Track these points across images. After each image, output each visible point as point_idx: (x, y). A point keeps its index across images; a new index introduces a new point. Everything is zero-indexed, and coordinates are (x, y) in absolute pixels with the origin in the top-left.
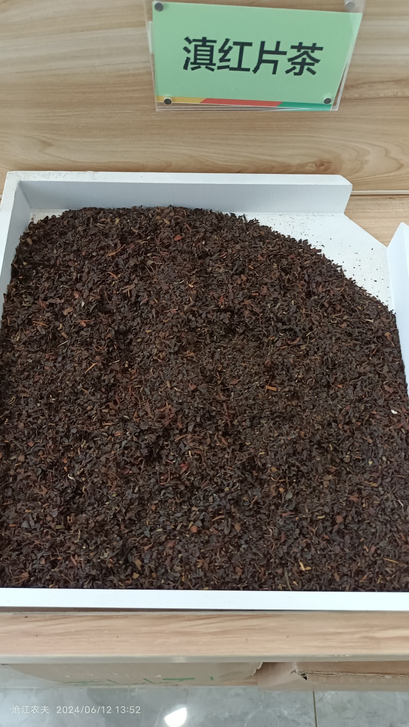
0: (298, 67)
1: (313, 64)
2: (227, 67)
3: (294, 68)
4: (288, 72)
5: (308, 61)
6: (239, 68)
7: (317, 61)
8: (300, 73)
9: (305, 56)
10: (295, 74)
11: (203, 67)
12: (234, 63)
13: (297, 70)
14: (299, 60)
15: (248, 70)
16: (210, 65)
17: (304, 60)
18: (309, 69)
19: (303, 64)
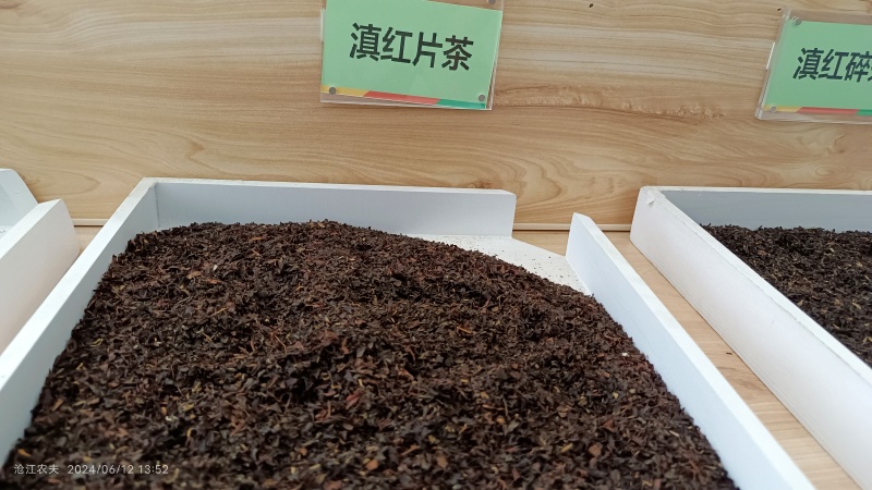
0: (453, 61)
1: (466, 59)
2: (390, 57)
3: (449, 62)
4: (444, 65)
5: (461, 55)
6: (401, 59)
7: (469, 56)
8: (454, 68)
9: (458, 50)
10: (451, 68)
11: (368, 55)
12: (396, 54)
13: (452, 65)
14: (454, 54)
15: (408, 61)
16: (374, 54)
17: (458, 53)
18: (463, 64)
19: (457, 58)
